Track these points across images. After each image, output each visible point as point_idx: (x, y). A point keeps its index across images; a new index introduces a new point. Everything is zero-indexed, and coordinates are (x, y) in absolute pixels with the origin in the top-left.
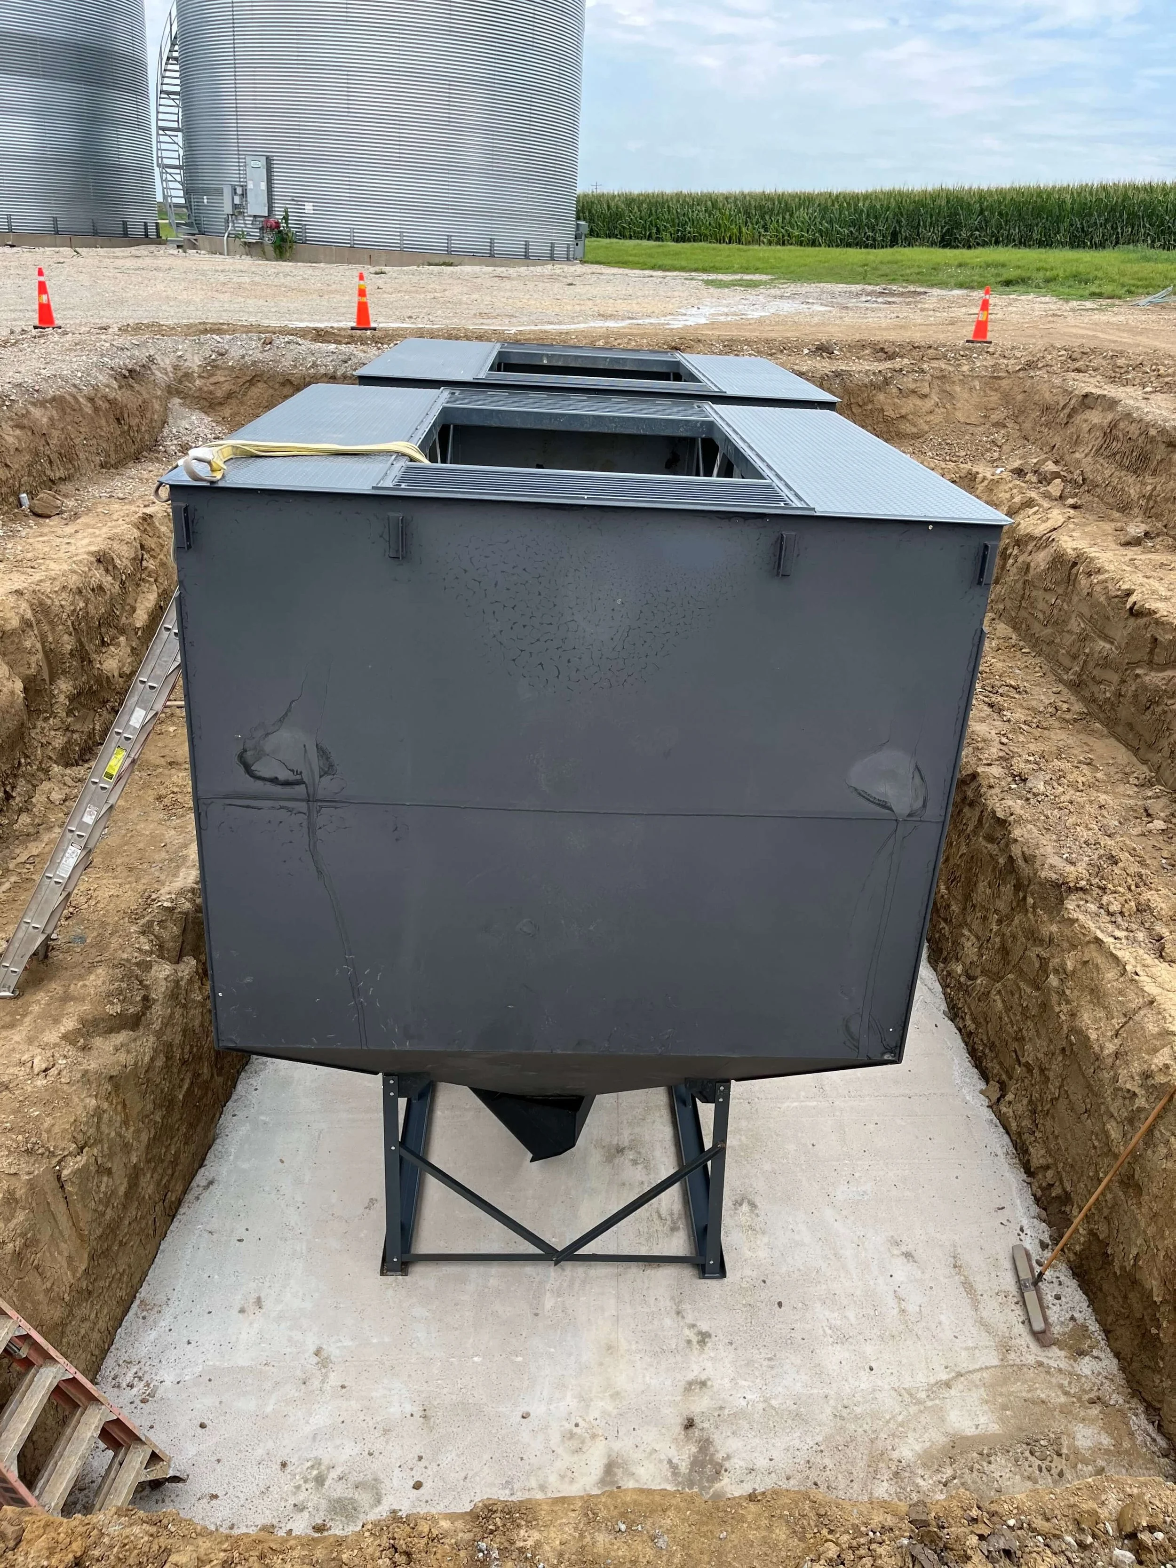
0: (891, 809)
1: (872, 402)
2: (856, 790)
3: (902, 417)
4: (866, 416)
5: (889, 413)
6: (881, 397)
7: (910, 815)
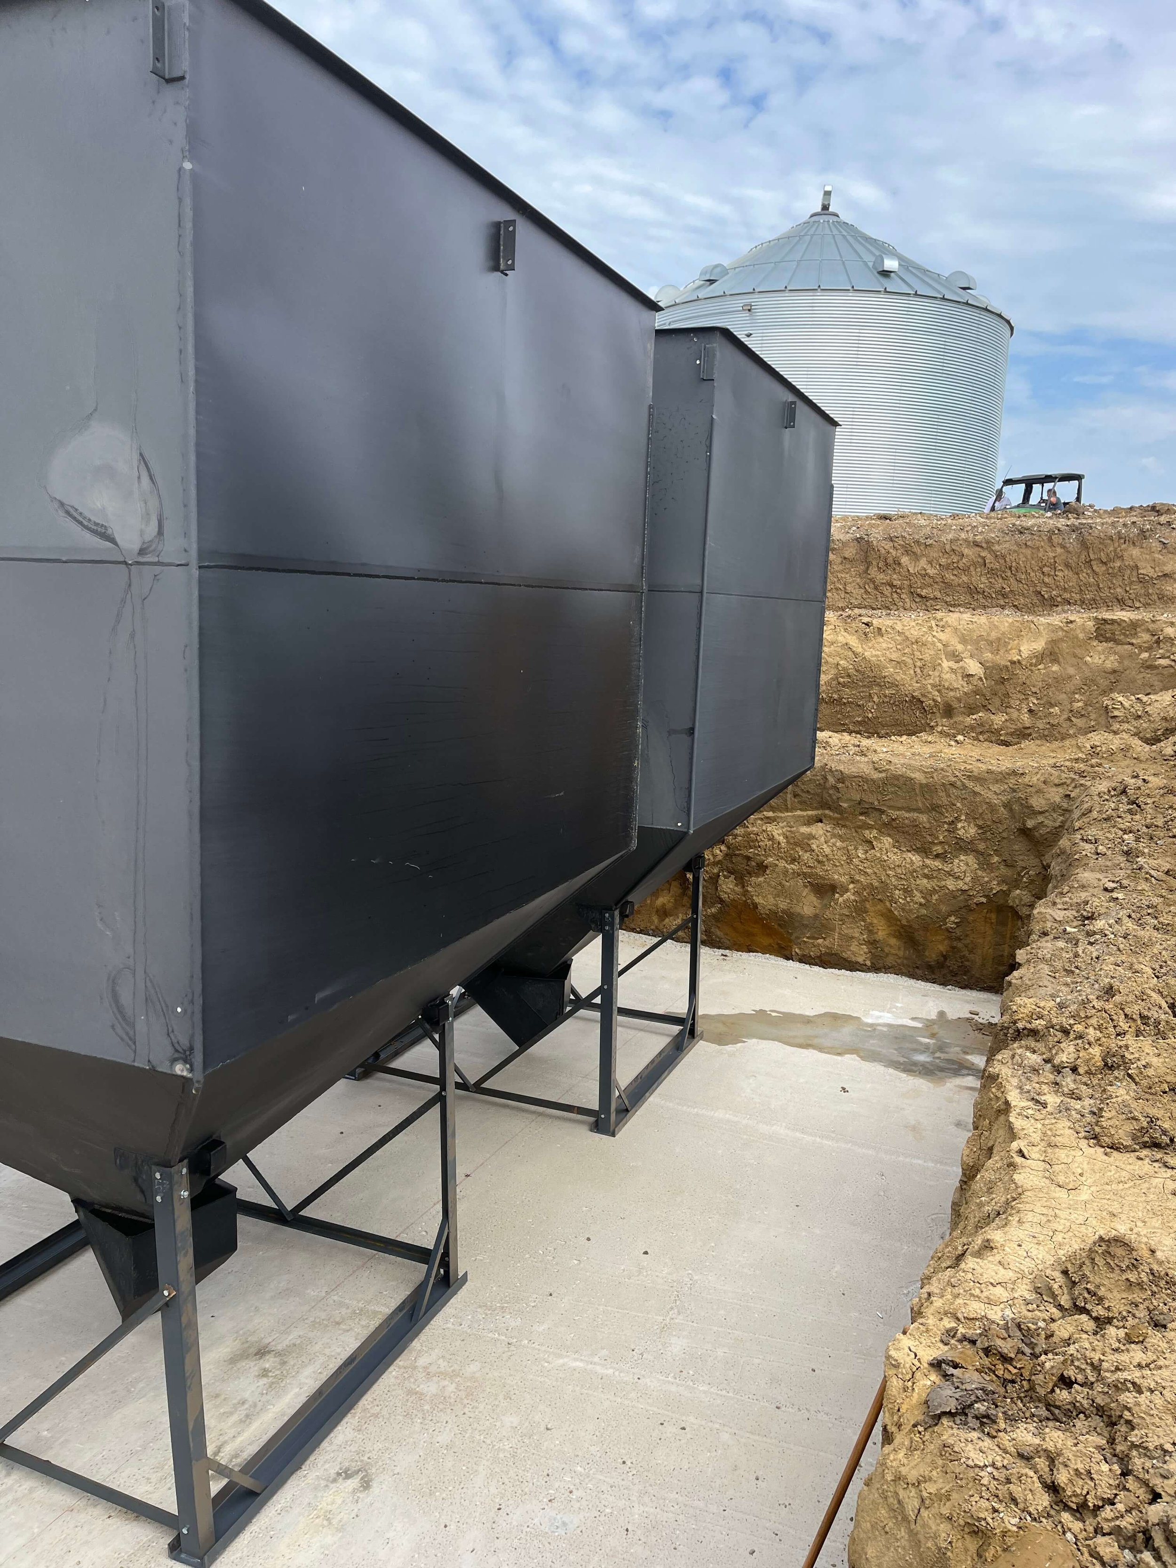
0: (113, 541)
1: (1121, 558)
2: (62, 504)
3: (1165, 575)
4: (1114, 575)
5: (1146, 570)
6: (1135, 552)
7: (142, 552)
